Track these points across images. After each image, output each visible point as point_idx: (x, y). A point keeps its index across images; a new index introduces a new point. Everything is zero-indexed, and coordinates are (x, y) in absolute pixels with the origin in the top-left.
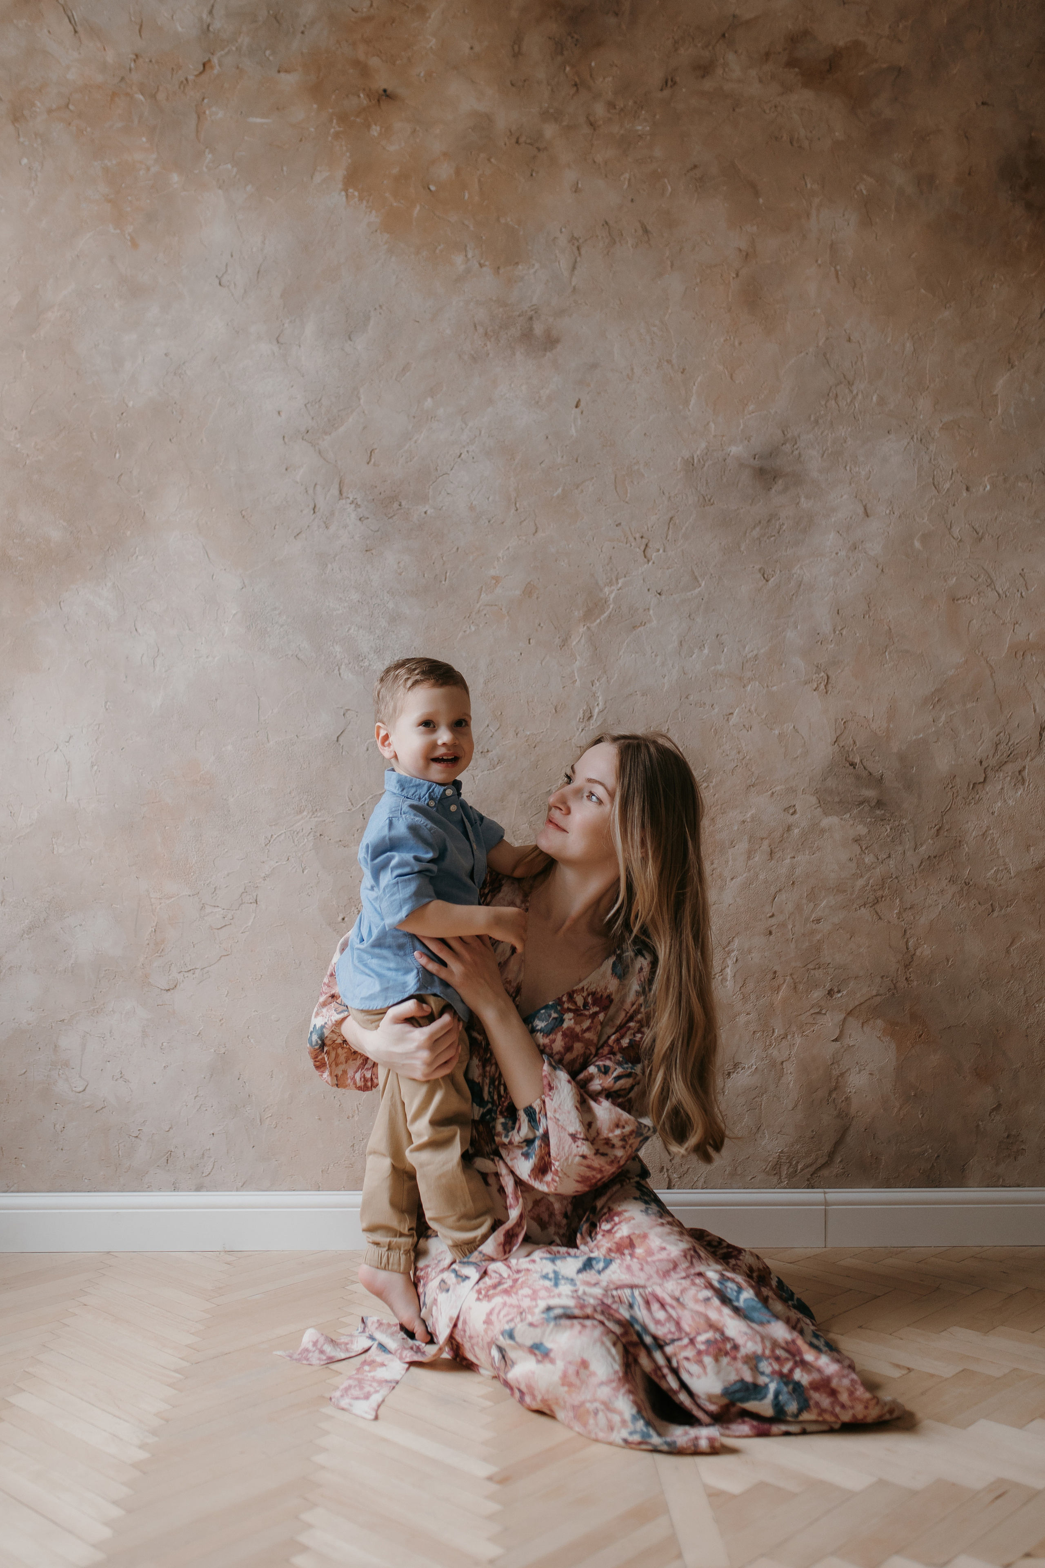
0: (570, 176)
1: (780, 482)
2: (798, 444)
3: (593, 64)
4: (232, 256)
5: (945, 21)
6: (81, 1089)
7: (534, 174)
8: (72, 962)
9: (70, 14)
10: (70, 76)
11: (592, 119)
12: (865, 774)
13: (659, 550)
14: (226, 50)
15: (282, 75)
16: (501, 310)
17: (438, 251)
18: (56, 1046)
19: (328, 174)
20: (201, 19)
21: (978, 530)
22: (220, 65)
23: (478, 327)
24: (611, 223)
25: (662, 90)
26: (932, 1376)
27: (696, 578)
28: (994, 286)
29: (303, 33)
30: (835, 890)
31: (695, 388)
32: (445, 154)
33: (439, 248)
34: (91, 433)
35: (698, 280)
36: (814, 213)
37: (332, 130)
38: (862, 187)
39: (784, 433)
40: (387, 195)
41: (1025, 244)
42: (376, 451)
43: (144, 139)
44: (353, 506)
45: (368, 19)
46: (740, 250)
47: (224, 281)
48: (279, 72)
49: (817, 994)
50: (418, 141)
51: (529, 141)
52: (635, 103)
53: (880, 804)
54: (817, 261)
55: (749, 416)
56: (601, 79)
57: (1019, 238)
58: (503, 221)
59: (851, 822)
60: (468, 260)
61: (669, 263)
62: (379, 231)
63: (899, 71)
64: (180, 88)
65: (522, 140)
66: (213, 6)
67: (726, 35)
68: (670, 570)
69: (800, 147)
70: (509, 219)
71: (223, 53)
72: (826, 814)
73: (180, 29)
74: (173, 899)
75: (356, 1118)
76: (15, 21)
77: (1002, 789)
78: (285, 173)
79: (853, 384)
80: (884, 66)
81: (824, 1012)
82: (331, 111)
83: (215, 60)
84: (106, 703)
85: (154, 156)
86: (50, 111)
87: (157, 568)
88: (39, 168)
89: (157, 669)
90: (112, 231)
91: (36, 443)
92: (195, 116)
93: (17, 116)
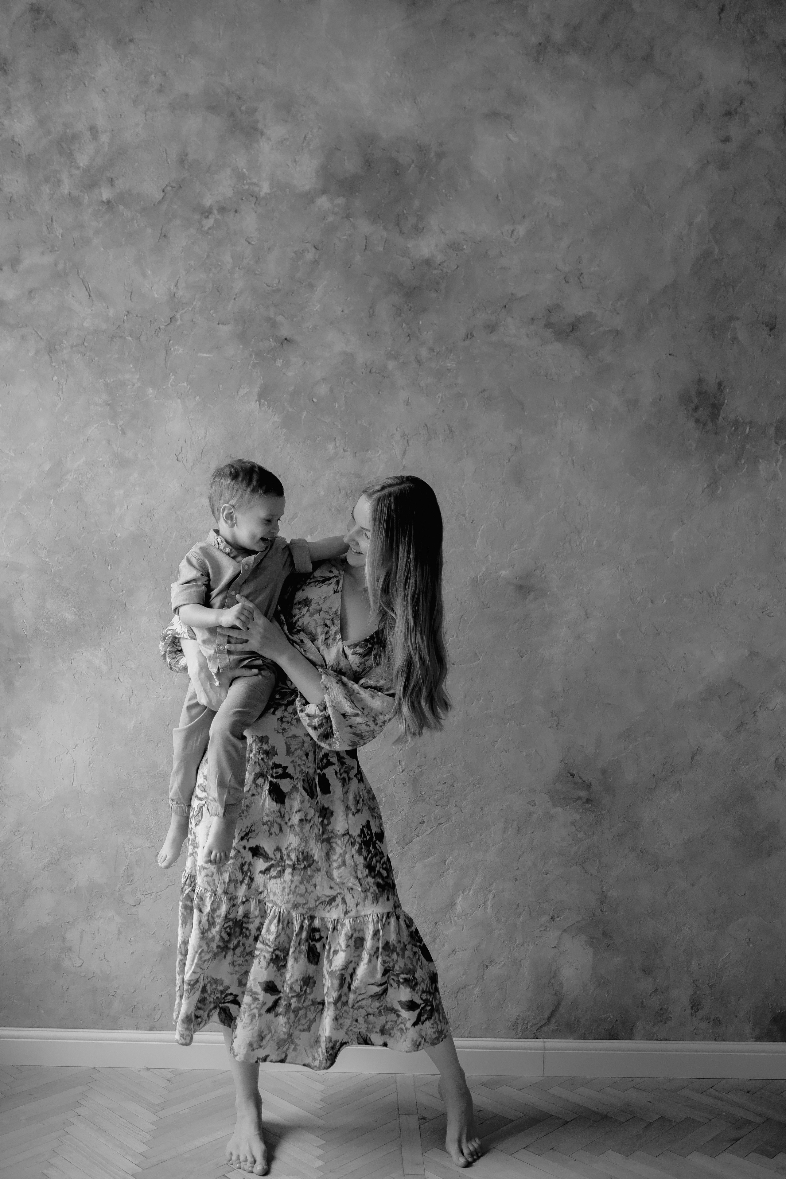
0: (403, 395)
1: (532, 594)
2: (544, 571)
3: (421, 323)
4: (185, 442)
5: (647, 300)
6: (79, 965)
7: (380, 393)
8: (74, 886)
9: (86, 285)
10: (86, 324)
11: (419, 358)
12: (580, 781)
13: (453, 636)
14: (185, 310)
15: (221, 326)
16: (357, 479)
17: (317, 441)
18: (64, 938)
19: (248, 390)
20: (170, 289)
21: (657, 628)
22: (181, 319)
23: (341, 491)
24: (429, 425)
25: (464, 341)
27: (476, 654)
28: (673, 472)
29: (234, 299)
30: (558, 854)
31: (479, 532)
32: (323, 379)
33: (318, 439)
34: (93, 553)
35: (484, 463)
36: (559, 422)
37: (252, 362)
38: (591, 406)
39: (536, 563)
40: (286, 404)
41: (694, 445)
43: (131, 366)
45: (278, 291)
46: (512, 445)
47: (179, 457)
48: (219, 324)
49: (545, 919)
50: (306, 370)
51: (377, 371)
52: (447, 348)
53: (588, 801)
54: (560, 453)
55: (513, 552)
56: (425, 333)
57: (690, 441)
58: (359, 422)
59: (570, 811)
60: (337, 447)
61: (466, 452)
62: (279, 427)
63: (617, 333)
64: (155, 333)
65: (373, 370)
66: (178, 282)
67: (507, 306)
68: (460, 649)
69: (552, 379)
70: (363, 421)
71: (183, 311)
72: (554, 806)
73: (156, 296)
74: (139, 849)
76: (51, 288)
77: (666, 792)
78: (221, 389)
79: (581, 533)
80: (608, 329)
81: (548, 929)
82: (251, 349)
83: (178, 316)
84: (99, 724)
85: (138, 377)
86: (72, 347)
87: (133, 640)
88: (64, 383)
89: (132, 704)
90: (110, 424)
91: (58, 558)
92: (164, 352)
93: (51, 349)
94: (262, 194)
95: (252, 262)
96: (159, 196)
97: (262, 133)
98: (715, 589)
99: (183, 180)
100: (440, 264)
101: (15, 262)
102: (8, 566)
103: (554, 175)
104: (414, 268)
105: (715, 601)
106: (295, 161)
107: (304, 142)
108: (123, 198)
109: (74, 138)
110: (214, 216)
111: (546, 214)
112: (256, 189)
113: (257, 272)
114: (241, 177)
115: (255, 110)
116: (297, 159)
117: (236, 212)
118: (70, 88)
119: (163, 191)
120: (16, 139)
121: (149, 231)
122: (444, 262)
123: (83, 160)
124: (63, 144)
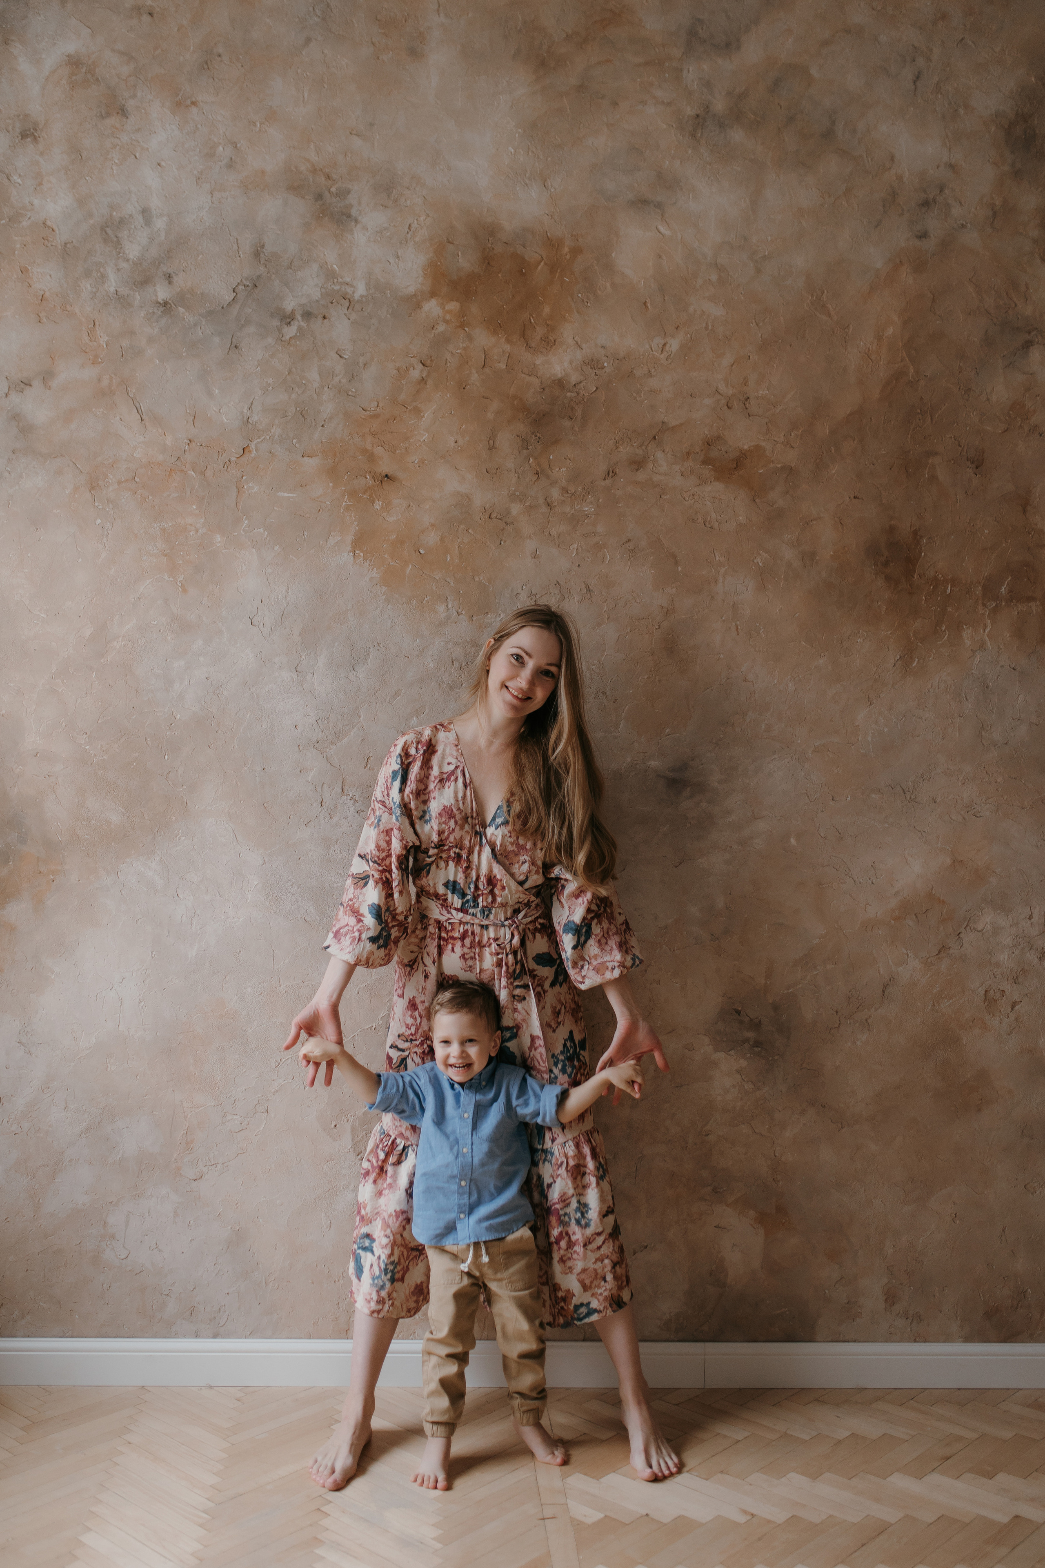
0: (530, 545)
1: (688, 789)
2: (702, 761)
3: (551, 457)
4: (262, 602)
5: (828, 431)
6: (124, 1256)
7: (502, 543)
8: (120, 1156)
9: (138, 406)
10: (137, 455)
11: (549, 501)
12: (747, 1019)
14: (262, 438)
15: (306, 459)
17: (425, 602)
18: (105, 1223)
19: (339, 539)
20: (242, 413)
21: (840, 831)
22: (257, 450)
23: (455, 663)
24: (562, 583)
25: (605, 479)
28: (859, 641)
29: (323, 426)
30: (721, 1110)
31: (624, 714)
32: (432, 525)
33: (426, 599)
34: (146, 739)
35: (629, 629)
36: (720, 579)
37: (344, 504)
38: (759, 560)
39: (692, 752)
40: (386, 556)
41: (884, 608)
42: (372, 758)
43: (194, 507)
44: (352, 801)
45: (376, 416)
46: (662, 607)
47: (254, 621)
48: (303, 457)
49: (705, 1191)
50: (412, 514)
51: (499, 516)
52: (584, 489)
53: (757, 1044)
54: (722, 618)
55: (665, 738)
56: (557, 470)
57: (879, 603)
58: (477, 579)
59: (735, 1057)
60: (449, 609)
61: (606, 616)
62: (378, 585)
63: (790, 471)
64: (224, 467)
65: (493, 516)
66: (252, 403)
67: (657, 438)
69: (711, 528)
70: (482, 578)
71: (258, 440)
72: (716, 1050)
73: (225, 420)
74: (201, 1108)
75: (341, 1282)
76: (94, 410)
77: (852, 1032)
78: (306, 537)
79: (747, 715)
80: (779, 466)
81: (709, 1204)
82: (343, 488)
83: (253, 446)
84: (152, 952)
85: (202, 520)
86: (120, 482)
87: (195, 847)
88: (110, 527)
89: (194, 926)
90: (167, 579)
91: (102, 745)
92: (236, 490)
93: (93, 485)
94: (357, 296)
95: (344, 381)
96: (228, 297)
97: (356, 221)
98: (910, 783)
99: (259, 277)
100: (575, 385)
101: (47, 376)
102: (38, 755)
103: (714, 277)
104: (544, 389)
105: (910, 798)
106: (398, 257)
107: (408, 233)
108: (182, 299)
109: (122, 222)
110: (297, 323)
111: (704, 325)
112: (349, 290)
113: (350, 393)
114: (331, 275)
115: (349, 192)
116: (399, 254)
117: (324, 318)
118: (116, 161)
119: (234, 291)
120: (49, 223)
121: (217, 340)
122: (580, 382)
123: (133, 251)
124: (109, 230)
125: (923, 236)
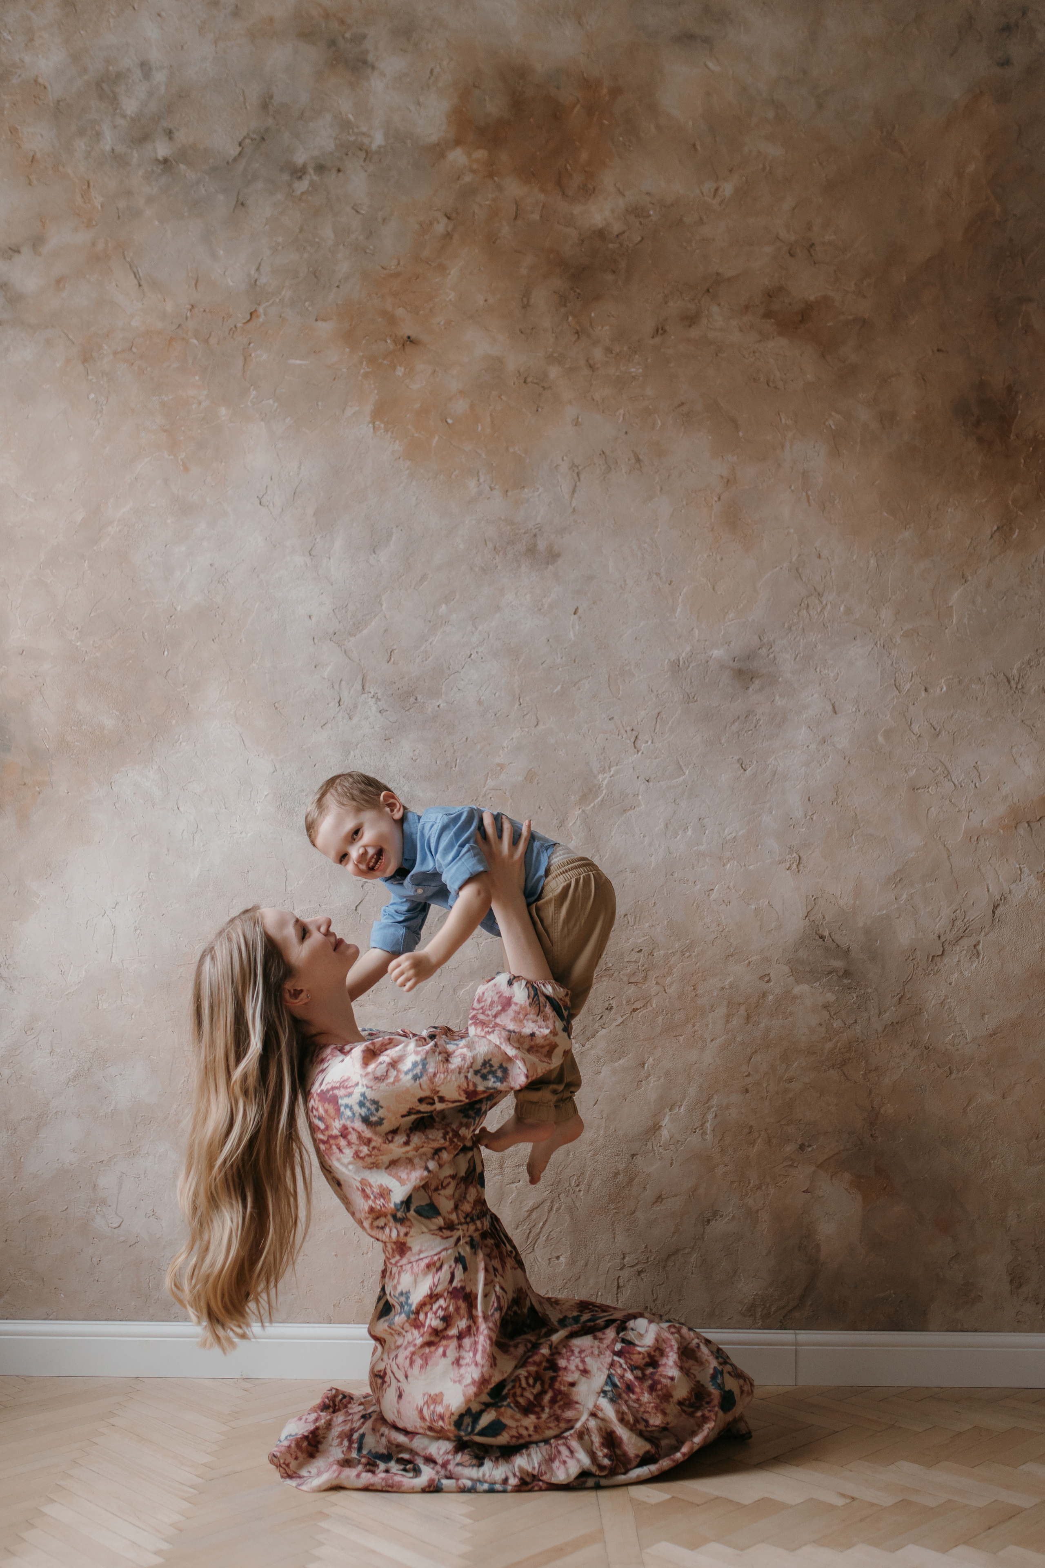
0: (571, 411)
1: (757, 682)
2: (773, 649)
3: (593, 315)
4: (271, 479)
5: (905, 278)
6: (116, 1225)
7: (540, 410)
8: (112, 1108)
9: (135, 270)
10: (135, 323)
11: (591, 362)
12: (833, 946)
13: (647, 742)
14: (271, 302)
15: (320, 323)
16: (509, 527)
17: (453, 476)
18: (95, 1185)
19: (357, 408)
20: (249, 275)
21: (935, 727)
22: (265, 315)
23: (488, 543)
24: (607, 453)
25: (653, 337)
26: (873, 1505)
27: (681, 766)
28: (949, 510)
29: (338, 287)
30: (806, 1053)
31: (681, 597)
32: (461, 392)
33: (455, 473)
34: (143, 634)
35: (684, 503)
36: (788, 444)
38: (830, 422)
39: (760, 638)
40: (409, 427)
41: (977, 473)
42: (395, 651)
43: (197, 378)
44: (374, 700)
45: (397, 275)
46: (722, 477)
47: (264, 500)
48: (316, 320)
49: (790, 1148)
50: (437, 380)
51: (535, 381)
52: (630, 348)
53: (847, 973)
54: (790, 487)
55: (729, 623)
56: (600, 328)
57: (971, 468)
58: (511, 450)
59: (821, 990)
60: (480, 484)
61: (658, 488)
62: (401, 459)
63: (863, 322)
64: (229, 333)
65: (529, 380)
66: (260, 264)
67: (711, 290)
68: (657, 760)
69: (775, 387)
70: (517, 449)
71: (268, 304)
72: (798, 982)
73: (231, 284)
76: (88, 276)
77: (959, 961)
78: (320, 408)
79: (823, 596)
80: (850, 317)
81: (795, 1164)
82: (361, 354)
83: (261, 310)
84: (150, 873)
85: (206, 392)
86: (115, 353)
87: (198, 754)
88: (105, 402)
89: (196, 843)
90: (167, 457)
91: (94, 641)
92: (242, 358)
93: (87, 357)
94: (374, 147)
95: (361, 238)
96: (234, 151)
97: (373, 68)
98: (1015, 671)
99: (267, 130)
100: (617, 236)
101: (37, 242)
102: (24, 653)
103: (771, 114)
104: (583, 241)
105: (1016, 687)
106: (419, 104)
107: (430, 78)
108: (183, 155)
109: (119, 77)
110: (308, 177)
111: (761, 166)
112: (366, 140)
113: (368, 251)
114: (346, 125)
115: (364, 37)
116: (421, 100)
117: (339, 171)
118: (113, 13)
119: (240, 145)
120: (40, 80)
121: (221, 197)
122: (623, 232)
123: (130, 106)
124: (105, 86)
125: (1005, 63)
